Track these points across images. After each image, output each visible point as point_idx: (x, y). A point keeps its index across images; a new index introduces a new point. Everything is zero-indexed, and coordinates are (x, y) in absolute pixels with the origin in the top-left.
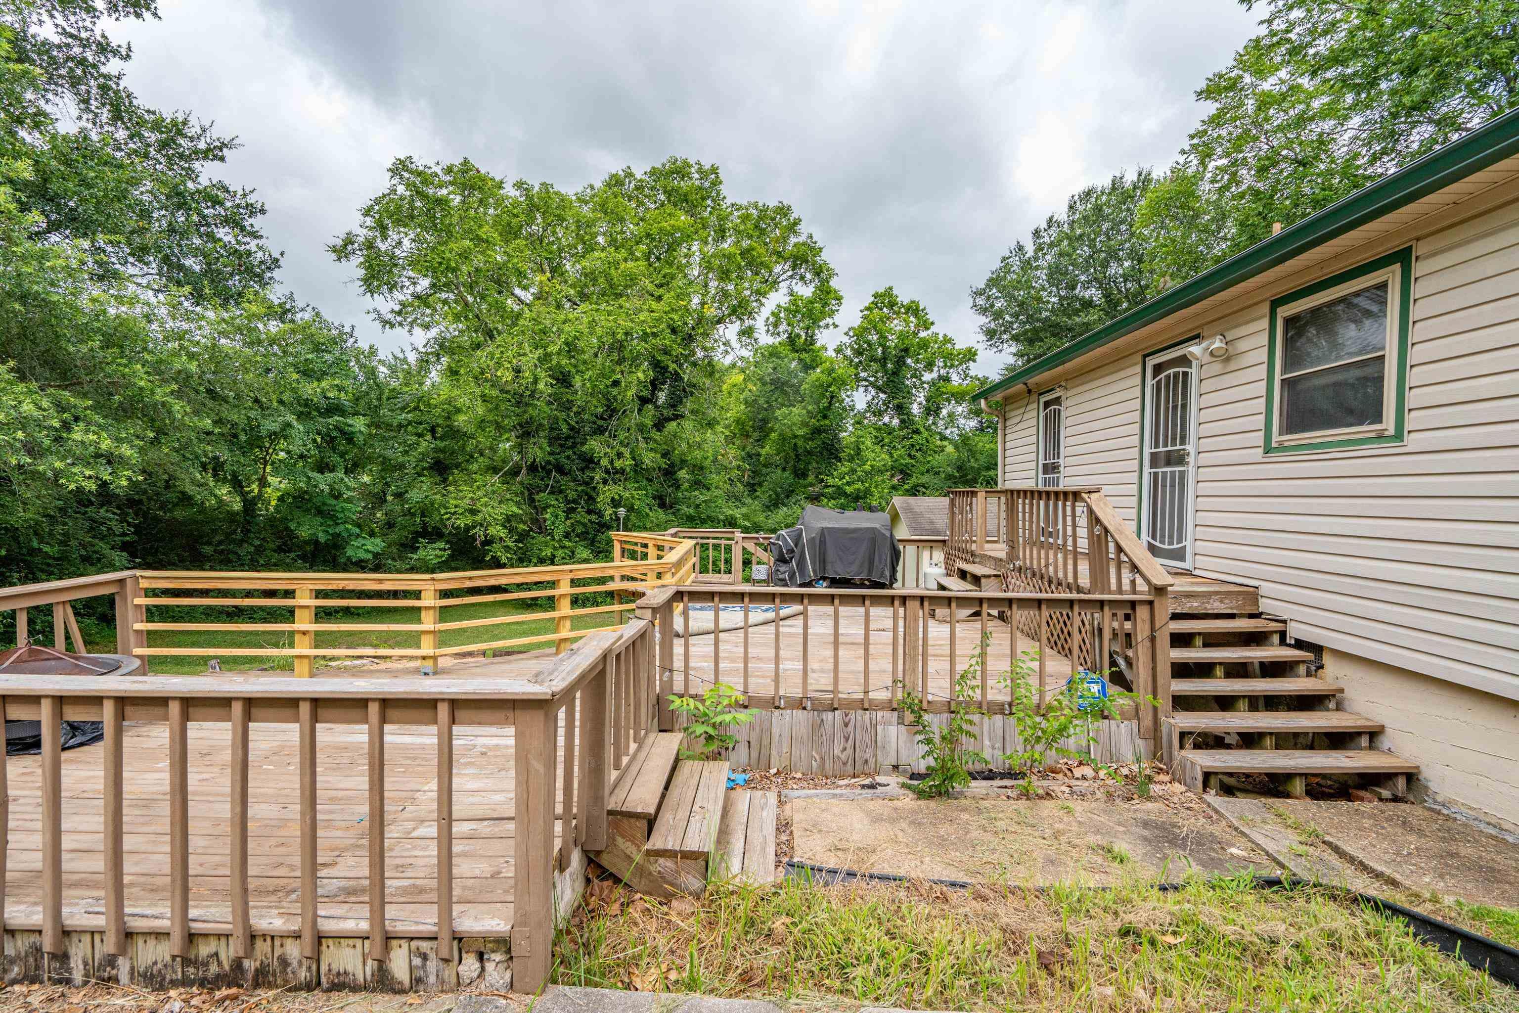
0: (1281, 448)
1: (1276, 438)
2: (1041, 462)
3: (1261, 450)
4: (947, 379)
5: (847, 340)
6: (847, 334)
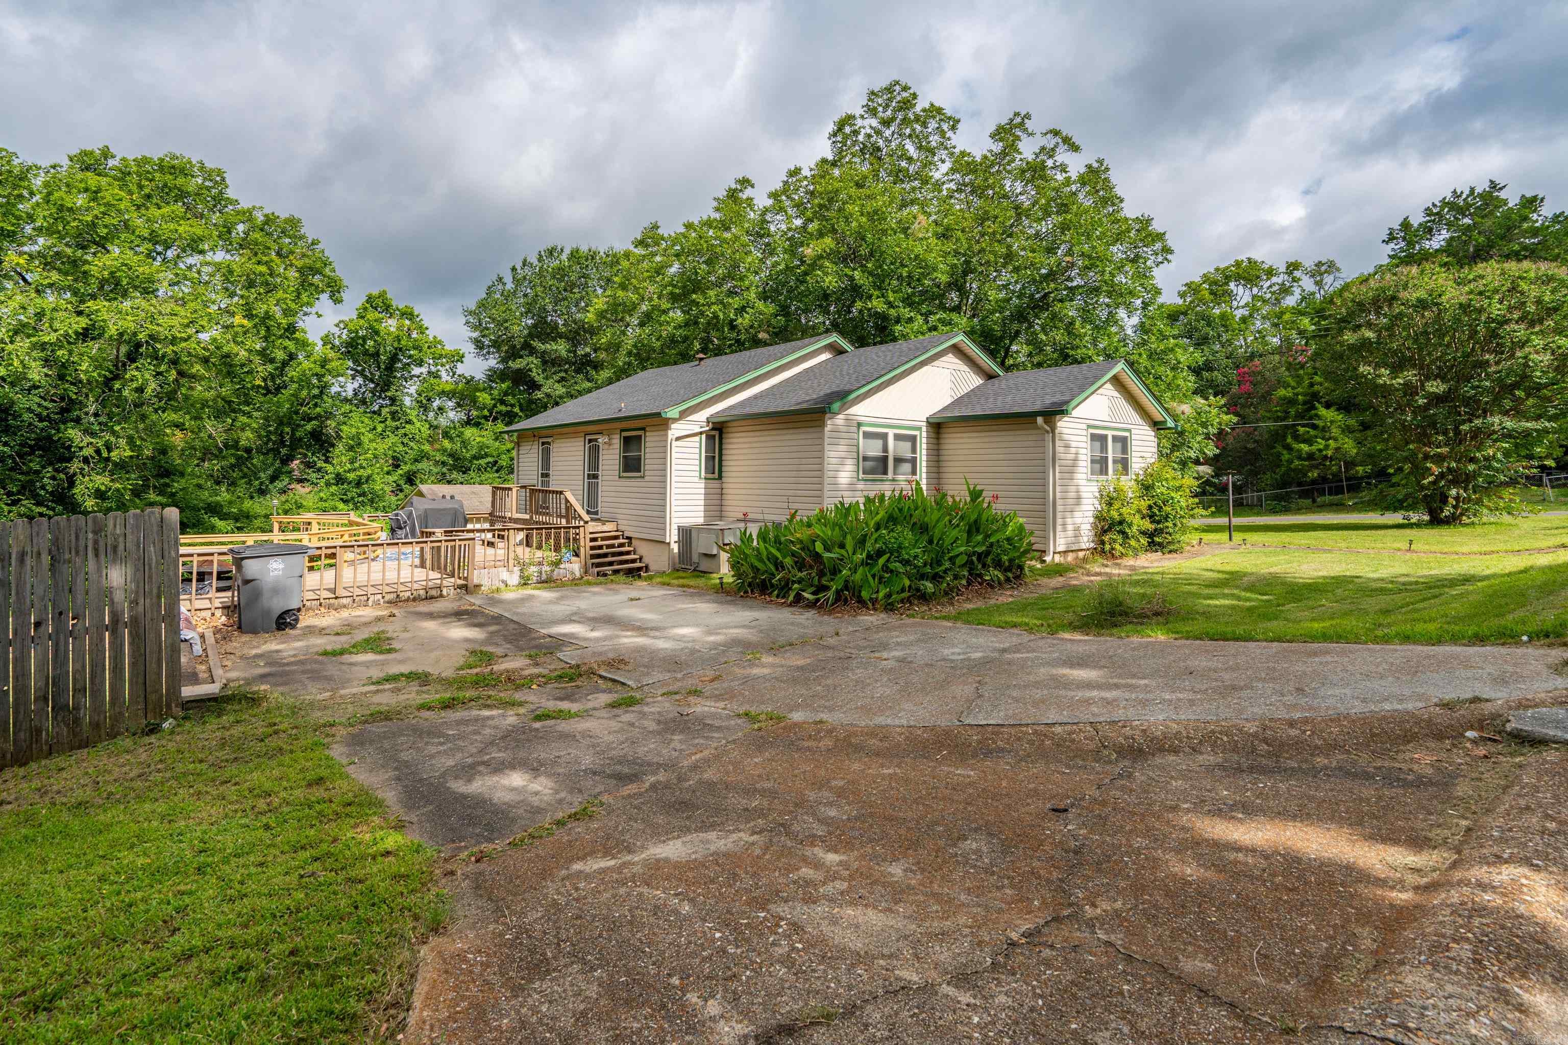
0: (622, 477)
1: (621, 473)
2: (540, 472)
3: (617, 477)
4: (437, 376)
5: (336, 331)
6: (337, 325)
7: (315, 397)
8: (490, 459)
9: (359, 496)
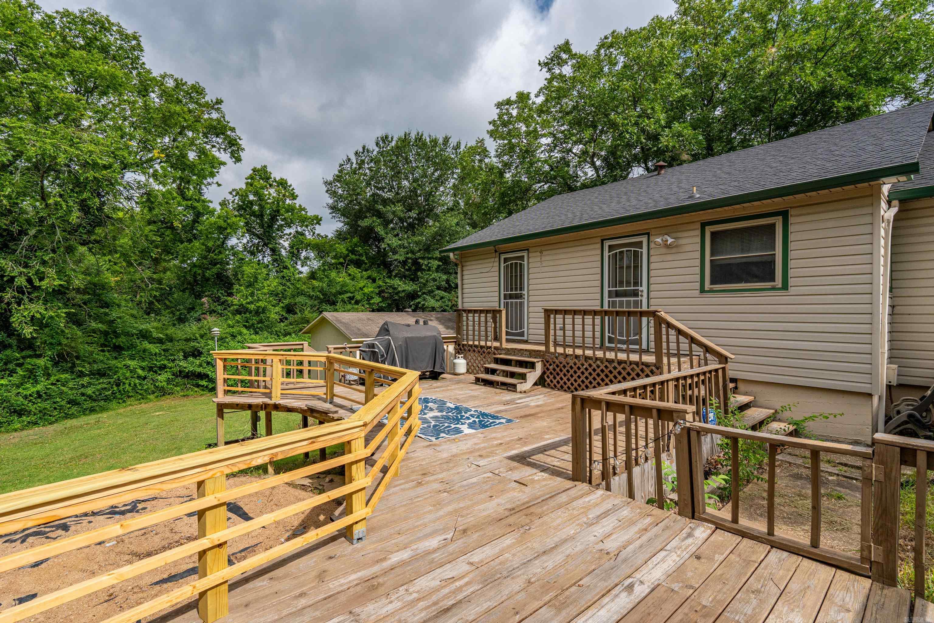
0: (711, 291)
1: (707, 286)
2: (502, 293)
3: (699, 291)
4: (302, 234)
5: (230, 197)
6: (231, 193)
7: (218, 246)
8: (349, 295)
9: (258, 323)
